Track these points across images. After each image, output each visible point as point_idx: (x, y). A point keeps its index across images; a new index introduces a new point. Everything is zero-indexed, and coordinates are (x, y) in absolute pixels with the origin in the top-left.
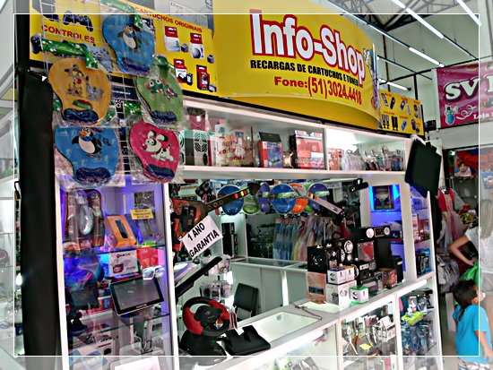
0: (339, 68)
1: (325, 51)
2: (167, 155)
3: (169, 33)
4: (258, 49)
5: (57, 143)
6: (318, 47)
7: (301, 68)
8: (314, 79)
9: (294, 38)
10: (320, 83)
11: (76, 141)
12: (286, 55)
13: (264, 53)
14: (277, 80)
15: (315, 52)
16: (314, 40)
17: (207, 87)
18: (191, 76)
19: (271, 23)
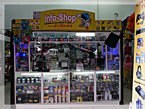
0: (64, 21)
1: (60, 19)
2: (28, 40)
3: (32, 22)
4: (46, 21)
5: (13, 39)
6: (58, 18)
7: (53, 23)
8: (56, 25)
9: (52, 18)
10: (57, 25)
11: (15, 39)
12: (50, 21)
13: (47, 22)
14: (48, 26)
15: (56, 19)
16: (57, 17)
17: (38, 29)
18: (35, 28)
19: (48, 16)
